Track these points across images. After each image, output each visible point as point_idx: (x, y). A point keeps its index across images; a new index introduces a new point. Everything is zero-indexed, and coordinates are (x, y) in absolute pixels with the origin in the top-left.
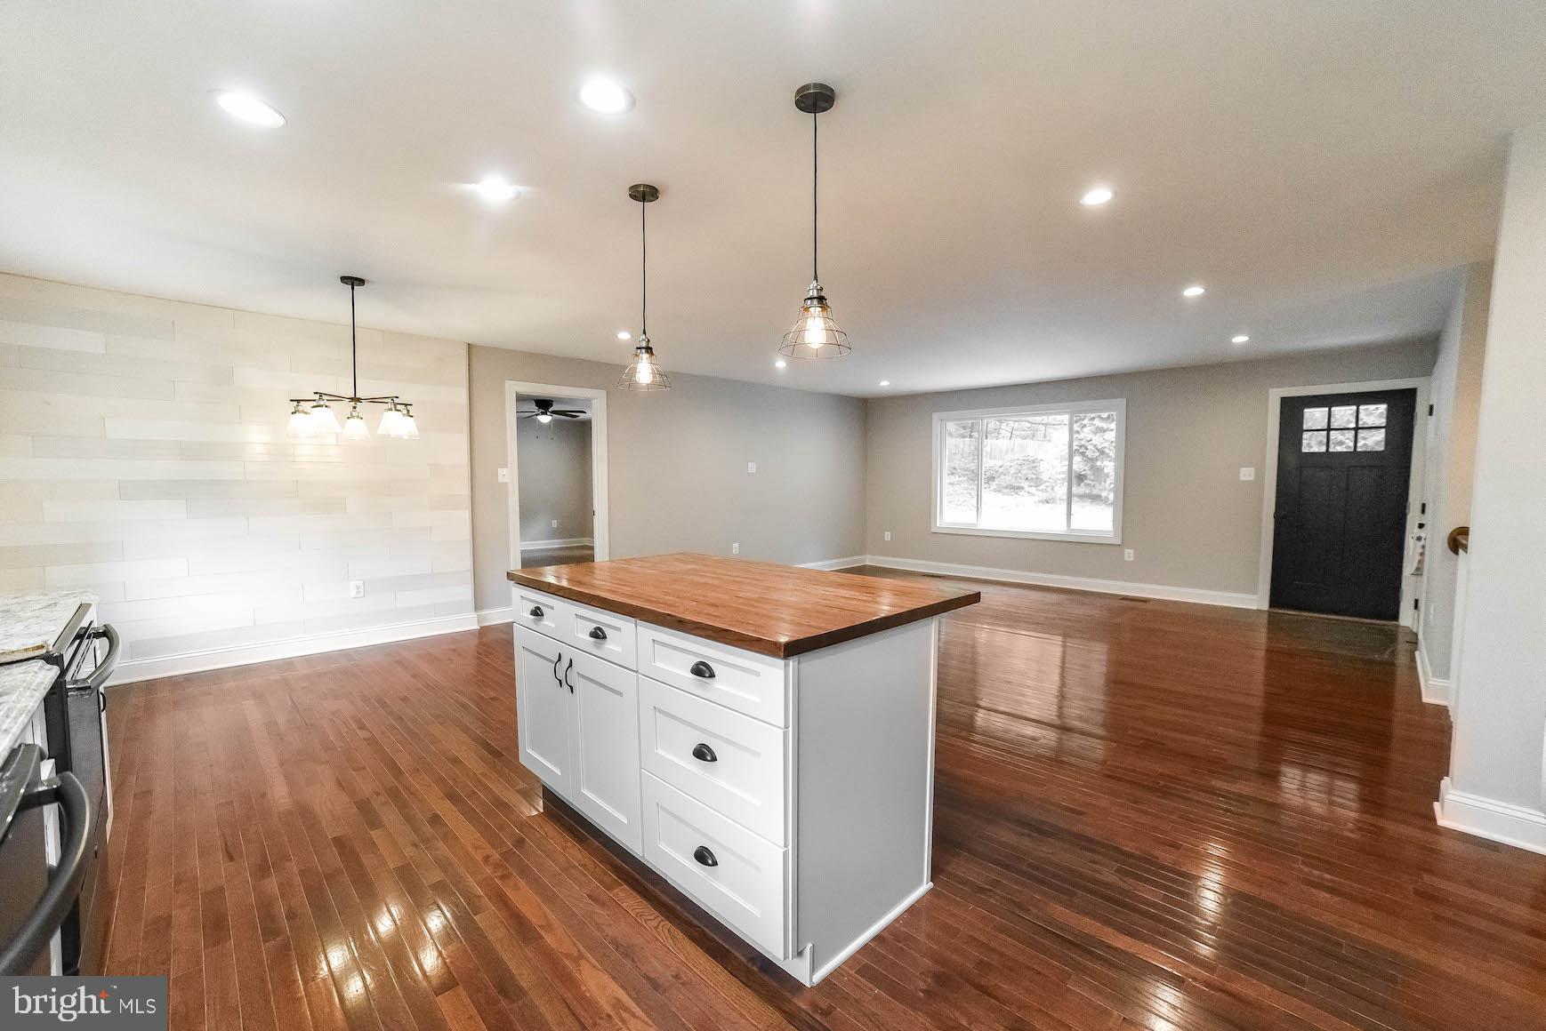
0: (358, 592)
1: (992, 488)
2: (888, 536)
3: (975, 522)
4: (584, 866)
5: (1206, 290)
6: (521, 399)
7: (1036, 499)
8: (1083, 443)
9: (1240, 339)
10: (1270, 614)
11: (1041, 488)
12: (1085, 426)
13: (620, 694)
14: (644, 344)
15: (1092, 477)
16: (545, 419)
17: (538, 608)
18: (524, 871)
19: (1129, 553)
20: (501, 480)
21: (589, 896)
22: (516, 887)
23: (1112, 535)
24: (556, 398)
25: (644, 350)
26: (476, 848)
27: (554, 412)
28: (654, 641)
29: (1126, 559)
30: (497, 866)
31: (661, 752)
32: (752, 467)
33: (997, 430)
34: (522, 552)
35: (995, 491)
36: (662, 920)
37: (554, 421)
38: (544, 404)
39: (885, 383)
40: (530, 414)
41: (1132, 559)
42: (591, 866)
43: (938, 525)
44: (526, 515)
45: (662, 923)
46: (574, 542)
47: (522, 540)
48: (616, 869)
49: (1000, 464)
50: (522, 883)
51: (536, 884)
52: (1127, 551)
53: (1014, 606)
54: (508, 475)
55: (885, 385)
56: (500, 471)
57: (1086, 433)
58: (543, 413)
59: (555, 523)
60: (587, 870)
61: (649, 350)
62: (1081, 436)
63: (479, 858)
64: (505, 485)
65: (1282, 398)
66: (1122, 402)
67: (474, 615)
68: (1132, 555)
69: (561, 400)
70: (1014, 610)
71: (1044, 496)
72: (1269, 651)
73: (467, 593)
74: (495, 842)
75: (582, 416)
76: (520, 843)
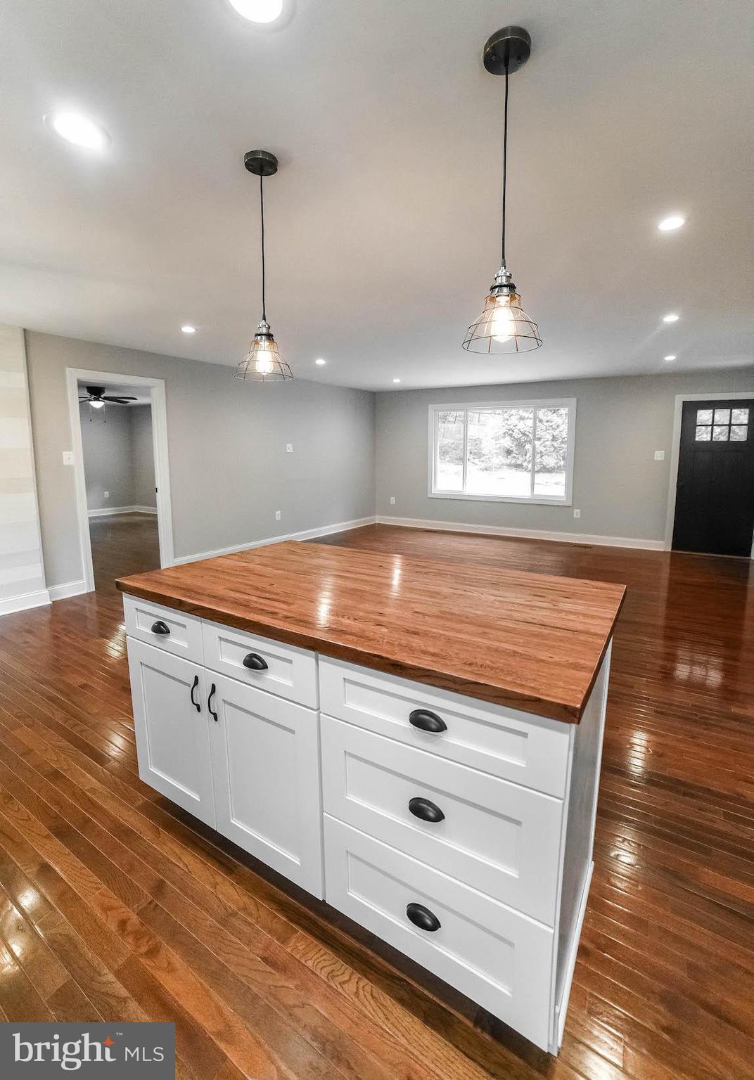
1: (447, 459)
2: (393, 500)
3: (461, 490)
4: (245, 909)
5: (680, 317)
6: (81, 385)
7: (478, 467)
8: (511, 427)
9: (670, 358)
10: (672, 555)
11: (481, 460)
12: (512, 415)
13: (293, 732)
14: (264, 331)
15: (517, 452)
16: (98, 405)
17: (160, 623)
18: (176, 936)
19: (577, 512)
20: (66, 463)
21: (265, 960)
22: (171, 969)
23: (564, 499)
24: (108, 386)
25: (264, 337)
26: (107, 909)
27: (106, 398)
28: (344, 679)
29: (575, 516)
30: (138, 936)
31: (351, 798)
32: (289, 448)
33: (445, 417)
35: (448, 461)
36: (360, 979)
37: (106, 406)
38: (96, 391)
39: (397, 381)
40: (84, 399)
41: (579, 516)
42: (252, 908)
43: (433, 492)
45: (361, 984)
46: (124, 510)
48: (283, 907)
49: (453, 442)
50: (177, 960)
51: (194, 953)
52: (575, 511)
53: (503, 556)
54: (73, 458)
55: (397, 382)
56: (65, 454)
57: (514, 420)
58: (96, 399)
59: (107, 494)
60: (250, 915)
61: (269, 336)
62: (509, 423)
63: (113, 927)
64: (70, 468)
65: (684, 402)
66: (574, 400)
67: (46, 592)
68: (579, 514)
69: (113, 387)
70: (504, 559)
71: (483, 465)
72: (670, 580)
74: (127, 893)
75: (132, 402)
76: (159, 889)
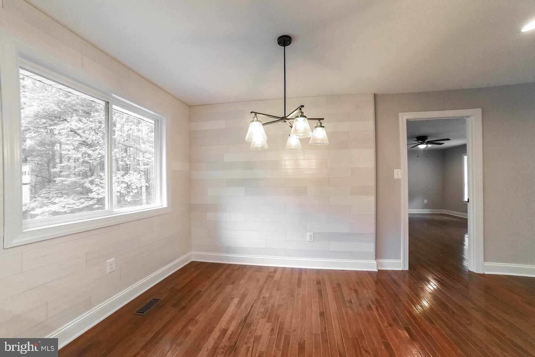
0: (310, 239)
16: (423, 147)
20: (396, 176)
27: (428, 142)
34: (409, 214)
38: (422, 138)
44: (412, 197)
46: (436, 211)
47: (409, 208)
54: (401, 174)
56: (396, 171)
58: (421, 144)
59: (426, 201)
64: (399, 180)
67: (374, 262)
73: (370, 247)
